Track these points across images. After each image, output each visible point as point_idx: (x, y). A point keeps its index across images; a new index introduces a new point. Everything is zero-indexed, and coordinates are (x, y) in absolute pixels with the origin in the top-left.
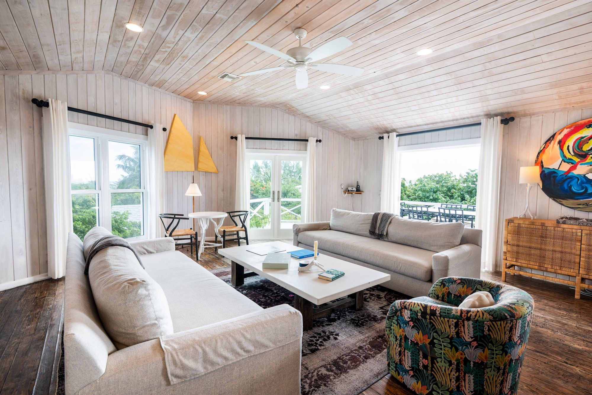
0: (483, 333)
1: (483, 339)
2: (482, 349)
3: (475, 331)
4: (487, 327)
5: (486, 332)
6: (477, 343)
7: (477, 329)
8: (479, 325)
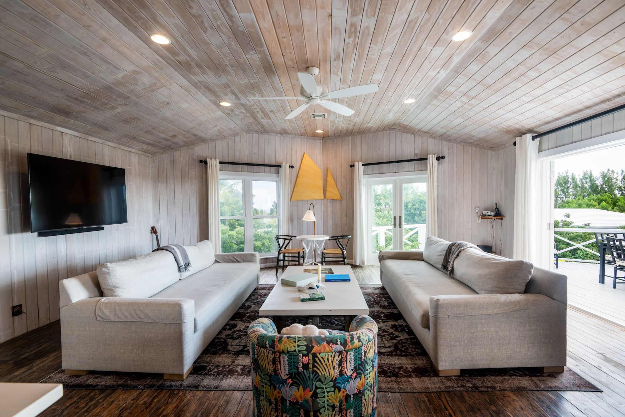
0: (298, 370)
1: (297, 377)
2: (296, 386)
3: (290, 368)
4: (301, 364)
5: (301, 369)
6: (292, 380)
7: (291, 366)
8: (294, 362)
